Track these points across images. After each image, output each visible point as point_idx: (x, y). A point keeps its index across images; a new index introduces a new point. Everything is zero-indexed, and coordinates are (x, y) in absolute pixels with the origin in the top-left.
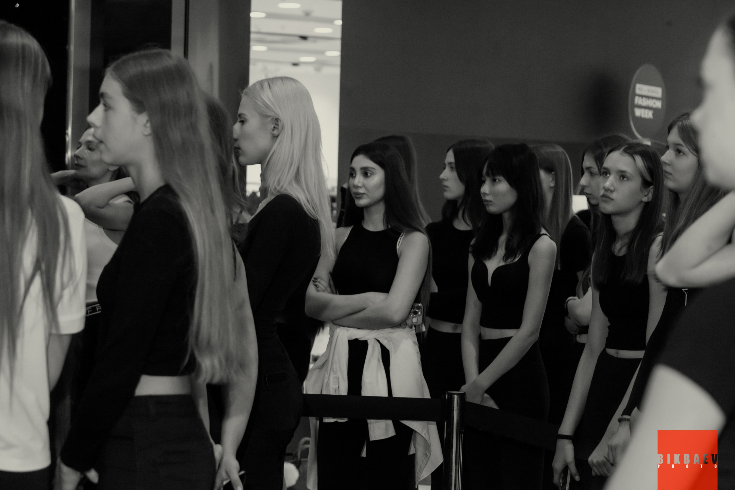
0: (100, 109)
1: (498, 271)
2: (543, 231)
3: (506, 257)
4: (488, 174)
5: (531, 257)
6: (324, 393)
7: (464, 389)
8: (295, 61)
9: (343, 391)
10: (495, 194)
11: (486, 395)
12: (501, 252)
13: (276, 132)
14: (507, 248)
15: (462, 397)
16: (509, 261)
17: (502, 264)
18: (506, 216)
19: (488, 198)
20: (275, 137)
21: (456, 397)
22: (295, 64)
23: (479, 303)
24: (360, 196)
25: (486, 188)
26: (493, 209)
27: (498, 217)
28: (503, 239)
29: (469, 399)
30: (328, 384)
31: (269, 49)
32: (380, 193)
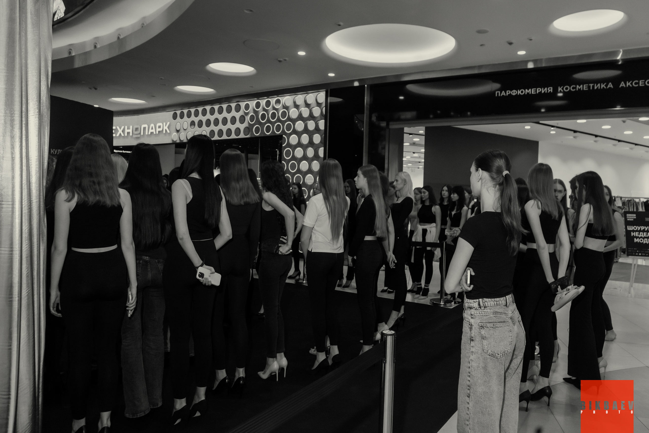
0: (357, 177)
1: (454, 214)
2: (465, 205)
3: (456, 211)
4: (452, 193)
5: (462, 211)
6: (417, 241)
7: (447, 240)
8: (418, 167)
9: (421, 241)
10: (454, 197)
11: (451, 242)
12: (455, 210)
13: (405, 183)
14: (457, 209)
15: (446, 243)
16: (457, 212)
17: (455, 212)
18: (457, 202)
19: (452, 198)
20: (405, 185)
21: (444, 243)
22: (418, 168)
23: (450, 222)
24: (423, 198)
25: (452, 196)
26: (453, 200)
27: (455, 202)
28: (456, 207)
29: (448, 243)
30: (418, 239)
31: (412, 165)
32: (428, 197)
